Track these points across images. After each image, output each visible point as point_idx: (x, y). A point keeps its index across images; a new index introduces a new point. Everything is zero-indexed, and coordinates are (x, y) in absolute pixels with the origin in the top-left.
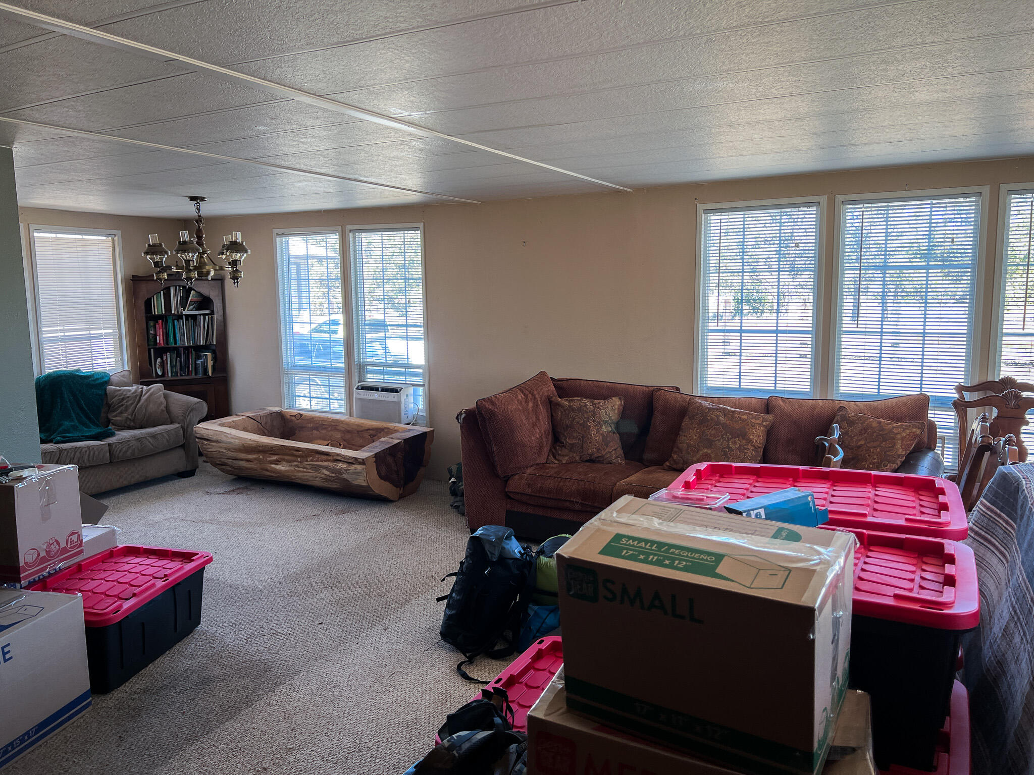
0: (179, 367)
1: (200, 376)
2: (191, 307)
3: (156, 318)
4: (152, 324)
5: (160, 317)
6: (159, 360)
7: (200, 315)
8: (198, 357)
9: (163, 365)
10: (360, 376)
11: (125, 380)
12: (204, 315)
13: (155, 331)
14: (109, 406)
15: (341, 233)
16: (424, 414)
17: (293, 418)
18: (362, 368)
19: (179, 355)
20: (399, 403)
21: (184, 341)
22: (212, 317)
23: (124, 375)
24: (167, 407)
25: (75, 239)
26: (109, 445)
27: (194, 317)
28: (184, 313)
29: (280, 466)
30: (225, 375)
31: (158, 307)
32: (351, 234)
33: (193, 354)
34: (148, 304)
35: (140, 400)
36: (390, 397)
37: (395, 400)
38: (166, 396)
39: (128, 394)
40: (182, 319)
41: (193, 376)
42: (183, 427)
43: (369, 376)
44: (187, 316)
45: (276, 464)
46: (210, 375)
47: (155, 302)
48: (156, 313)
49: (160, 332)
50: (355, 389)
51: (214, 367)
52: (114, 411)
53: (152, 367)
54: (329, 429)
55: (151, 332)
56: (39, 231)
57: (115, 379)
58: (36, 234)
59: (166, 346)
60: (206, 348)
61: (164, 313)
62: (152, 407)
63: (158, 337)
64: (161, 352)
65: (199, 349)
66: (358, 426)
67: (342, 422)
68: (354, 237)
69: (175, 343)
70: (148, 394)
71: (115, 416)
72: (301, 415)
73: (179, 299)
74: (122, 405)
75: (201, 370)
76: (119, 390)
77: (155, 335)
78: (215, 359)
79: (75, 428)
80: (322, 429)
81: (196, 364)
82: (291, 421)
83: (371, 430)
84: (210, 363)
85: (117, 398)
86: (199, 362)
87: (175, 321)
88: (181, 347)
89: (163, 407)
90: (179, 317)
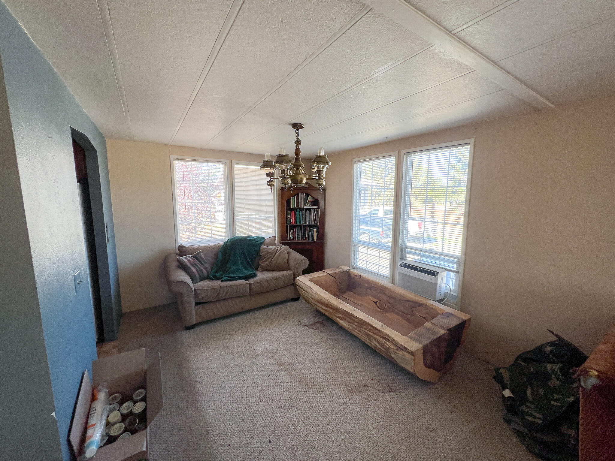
0: (301, 235)
1: (310, 241)
2: (309, 204)
3: (291, 210)
4: (289, 212)
5: (294, 209)
6: (292, 231)
7: (312, 209)
8: (310, 231)
9: (293, 234)
10: (402, 255)
11: (272, 242)
12: (314, 209)
13: (291, 216)
14: (260, 256)
15: (397, 157)
16: (456, 295)
17: (355, 277)
18: (404, 250)
19: (301, 229)
20: (435, 284)
21: (304, 222)
22: (318, 210)
23: (272, 239)
24: (288, 261)
25: (255, 169)
26: (250, 284)
27: (309, 209)
28: (305, 207)
29: (343, 322)
30: (323, 241)
31: (293, 204)
32: (405, 156)
33: (308, 229)
34: (288, 202)
35: (275, 255)
36: (428, 278)
37: (433, 281)
38: (288, 253)
39: (270, 251)
40: (304, 210)
41: (307, 241)
42: (294, 274)
43: (408, 255)
44: (307, 209)
45: (339, 319)
46: (315, 241)
47: (291, 201)
48: (292, 207)
49: (293, 217)
50: (398, 266)
51: (317, 237)
52: (262, 260)
53: (288, 234)
54: (379, 291)
55: (289, 217)
56: (237, 164)
57: (267, 241)
58: (236, 166)
59: (295, 224)
60: (315, 226)
61: (295, 207)
62: (280, 260)
63: (292, 219)
64: (293, 227)
65: (310, 226)
66: (401, 295)
67: (388, 289)
68: (407, 158)
69: (300, 223)
70: (280, 251)
71: (262, 263)
72: (361, 276)
73: (303, 200)
74: (266, 257)
75: (311, 238)
76: (266, 248)
77: (291, 218)
78: (318, 232)
79: (238, 270)
80: (374, 290)
81: (309, 234)
82: (354, 279)
83: (411, 302)
84: (315, 234)
85: (264, 253)
86: (310, 233)
87: (301, 211)
88: (302, 225)
89: (285, 260)
90: (302, 209)
